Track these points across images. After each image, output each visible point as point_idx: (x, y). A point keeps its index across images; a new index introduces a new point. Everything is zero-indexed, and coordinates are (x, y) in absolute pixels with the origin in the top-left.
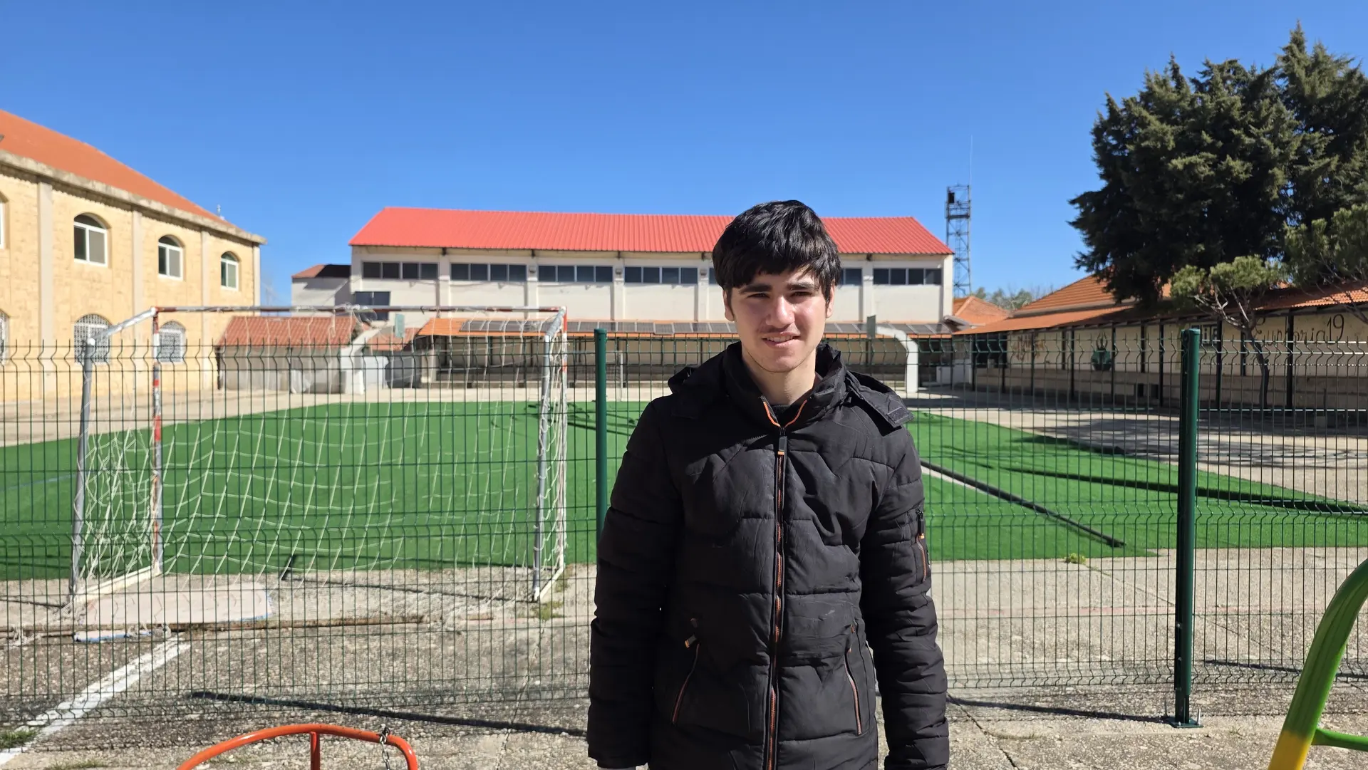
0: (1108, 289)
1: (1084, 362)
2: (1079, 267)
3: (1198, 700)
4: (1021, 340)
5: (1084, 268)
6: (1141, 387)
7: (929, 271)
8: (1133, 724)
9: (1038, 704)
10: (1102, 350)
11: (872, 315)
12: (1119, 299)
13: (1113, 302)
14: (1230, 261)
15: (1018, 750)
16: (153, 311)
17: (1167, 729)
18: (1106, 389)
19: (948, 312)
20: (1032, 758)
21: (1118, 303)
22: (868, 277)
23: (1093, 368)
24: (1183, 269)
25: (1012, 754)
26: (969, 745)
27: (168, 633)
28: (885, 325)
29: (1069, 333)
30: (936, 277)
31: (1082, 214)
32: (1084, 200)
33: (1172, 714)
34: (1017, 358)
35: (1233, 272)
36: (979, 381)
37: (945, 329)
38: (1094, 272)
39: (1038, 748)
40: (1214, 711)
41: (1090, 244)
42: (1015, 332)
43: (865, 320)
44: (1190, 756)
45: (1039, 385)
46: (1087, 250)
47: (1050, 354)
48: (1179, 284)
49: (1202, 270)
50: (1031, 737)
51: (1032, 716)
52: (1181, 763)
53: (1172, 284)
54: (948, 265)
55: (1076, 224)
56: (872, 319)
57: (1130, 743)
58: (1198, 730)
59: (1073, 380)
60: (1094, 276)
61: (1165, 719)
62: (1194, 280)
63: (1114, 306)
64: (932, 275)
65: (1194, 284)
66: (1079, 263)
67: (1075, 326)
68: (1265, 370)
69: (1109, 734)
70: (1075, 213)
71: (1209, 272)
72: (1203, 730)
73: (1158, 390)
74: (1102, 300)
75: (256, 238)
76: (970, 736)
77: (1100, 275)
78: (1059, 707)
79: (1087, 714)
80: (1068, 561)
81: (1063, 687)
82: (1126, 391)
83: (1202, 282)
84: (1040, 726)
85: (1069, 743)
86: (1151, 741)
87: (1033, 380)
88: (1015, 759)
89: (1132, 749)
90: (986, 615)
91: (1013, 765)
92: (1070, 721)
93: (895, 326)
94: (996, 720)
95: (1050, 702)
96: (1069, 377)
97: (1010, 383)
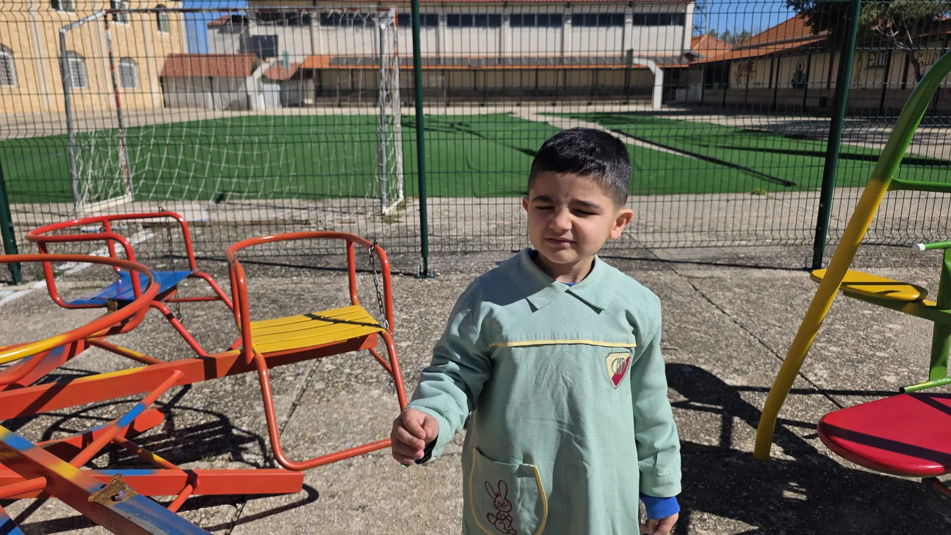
0: (808, 24)
1: (785, 81)
4: (740, 66)
5: (792, 7)
6: (824, 101)
7: (675, 15)
8: (781, 271)
9: (718, 262)
10: (799, 74)
11: (631, 49)
12: (816, 31)
13: (811, 35)
15: (701, 283)
16: (104, 12)
17: (804, 274)
18: (800, 102)
19: (687, 46)
20: (710, 287)
21: (815, 35)
22: (629, 20)
23: (791, 86)
24: (868, 5)
25: (696, 285)
26: (667, 281)
29: (776, 61)
30: (680, 19)
33: (810, 265)
34: (736, 82)
36: (708, 99)
37: (685, 60)
38: (799, 11)
39: (714, 282)
42: (737, 60)
43: (625, 54)
45: (751, 100)
47: (761, 77)
48: (863, 16)
49: (883, 5)
50: (711, 277)
51: (713, 268)
54: (690, 10)
56: (631, 52)
57: (778, 280)
59: (775, 96)
60: (799, 13)
61: (805, 269)
63: (812, 38)
64: (678, 18)
65: (875, 15)
67: (780, 55)
69: (765, 276)
71: (887, 5)
74: (803, 33)
76: (669, 276)
77: (804, 13)
78: (732, 264)
79: (751, 267)
80: (753, 193)
81: (737, 254)
82: (813, 102)
83: (882, 15)
84: (718, 272)
85: (735, 280)
86: (792, 279)
87: (746, 96)
88: (697, 287)
89: (778, 283)
90: (690, 221)
91: (696, 290)
92: (739, 270)
93: (648, 58)
94: (688, 270)
95: (727, 261)
96: (773, 94)
97: (729, 99)
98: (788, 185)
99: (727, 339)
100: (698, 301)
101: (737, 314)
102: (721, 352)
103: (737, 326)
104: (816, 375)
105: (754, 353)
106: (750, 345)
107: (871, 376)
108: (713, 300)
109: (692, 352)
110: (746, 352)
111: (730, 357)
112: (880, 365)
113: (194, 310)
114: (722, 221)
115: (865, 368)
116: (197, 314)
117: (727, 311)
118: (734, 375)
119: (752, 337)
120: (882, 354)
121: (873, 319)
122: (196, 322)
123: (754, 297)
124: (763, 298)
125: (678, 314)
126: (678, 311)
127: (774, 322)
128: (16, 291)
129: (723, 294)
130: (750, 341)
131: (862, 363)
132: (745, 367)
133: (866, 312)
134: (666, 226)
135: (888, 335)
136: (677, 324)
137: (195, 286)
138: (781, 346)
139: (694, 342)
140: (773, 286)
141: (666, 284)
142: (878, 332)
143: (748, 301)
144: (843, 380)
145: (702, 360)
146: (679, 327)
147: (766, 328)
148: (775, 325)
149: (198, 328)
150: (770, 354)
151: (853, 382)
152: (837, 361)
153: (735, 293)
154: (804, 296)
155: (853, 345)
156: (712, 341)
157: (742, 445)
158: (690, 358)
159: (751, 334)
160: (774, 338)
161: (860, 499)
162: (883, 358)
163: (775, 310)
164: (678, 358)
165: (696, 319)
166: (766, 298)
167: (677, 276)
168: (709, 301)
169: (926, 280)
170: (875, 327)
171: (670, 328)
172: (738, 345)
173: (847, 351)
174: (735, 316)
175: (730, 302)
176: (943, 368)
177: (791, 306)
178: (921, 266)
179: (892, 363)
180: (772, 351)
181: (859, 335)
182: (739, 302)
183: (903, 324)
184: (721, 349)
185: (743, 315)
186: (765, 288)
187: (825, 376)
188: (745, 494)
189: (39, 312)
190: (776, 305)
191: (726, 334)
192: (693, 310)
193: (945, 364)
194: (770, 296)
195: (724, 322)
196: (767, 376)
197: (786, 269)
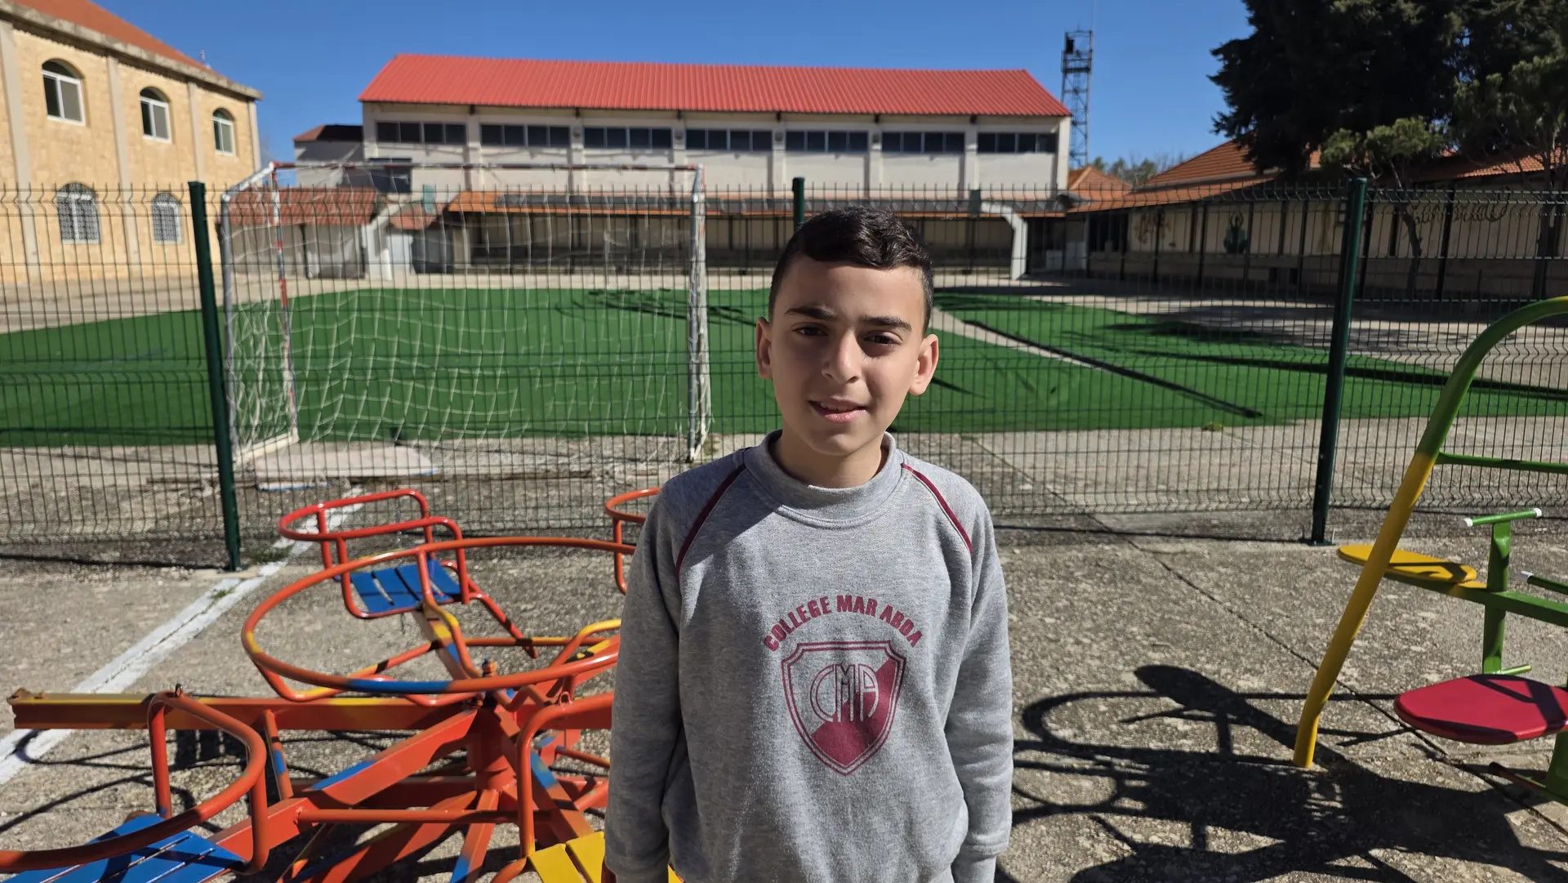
0: (1247, 158)
1: (1215, 243)
2: (1217, 132)
3: (1332, 528)
4: (1143, 218)
5: (1223, 133)
6: (1274, 272)
7: (1042, 136)
8: (1272, 544)
9: (1186, 532)
10: (1235, 231)
11: (976, 187)
12: (1260, 169)
13: (1252, 173)
14: (1390, 123)
15: (1172, 560)
17: (1304, 548)
18: (1238, 274)
19: (1062, 185)
20: (1186, 566)
21: (1260, 174)
22: (971, 144)
23: (1223, 249)
24: (1336, 134)
25: (1167, 563)
26: (1128, 558)
27: (347, 485)
28: (992, 201)
29: (1201, 210)
30: (1049, 144)
31: (1226, 67)
32: (1229, 50)
33: (1308, 536)
34: (1139, 241)
35: (1392, 138)
36: (1095, 267)
37: (1058, 205)
38: (1234, 137)
39: (1189, 560)
40: (1347, 535)
41: (1231, 104)
42: (1139, 209)
43: (967, 195)
44: (1323, 564)
45: (1163, 270)
46: (1228, 111)
47: (1177, 236)
48: (1330, 151)
49: (1357, 134)
50: (1184, 552)
51: (1182, 540)
52: (1316, 566)
53: (1322, 150)
54: (1065, 127)
55: (1218, 79)
56: (976, 194)
57: (1271, 556)
58: (1331, 547)
59: (1201, 265)
60: (1234, 142)
61: (1302, 541)
62: (1347, 146)
63: (1254, 178)
64: (1046, 142)
65: (1347, 150)
66: (1219, 127)
67: (1206, 203)
68: (1417, 250)
69: (1253, 550)
70: (1217, 65)
71: (1364, 136)
72: (1336, 548)
73: (1295, 274)
74: (1242, 172)
75: (251, 92)
76: (1128, 552)
77: (1240, 141)
78: (1205, 533)
79: (1229, 539)
80: (1205, 429)
81: (1209, 521)
82: (1259, 275)
83: (1356, 148)
84: (1191, 546)
85: (1215, 555)
86: (1289, 554)
87: (1156, 262)
88: (1170, 566)
89: (1273, 560)
90: (1132, 472)
91: (1169, 569)
92: (1215, 543)
93: (1003, 202)
94: (1149, 542)
95: (1198, 532)
96: (1197, 260)
97: (1130, 268)
98: (1251, 415)
99: (1226, 633)
100: (1175, 584)
101: (1230, 601)
102: (1224, 649)
103: (1235, 616)
104: (1344, 674)
105: (1264, 650)
106: (1256, 639)
107: (1409, 674)
108: (1195, 583)
109: (1187, 649)
110: (1254, 649)
111: (1236, 655)
112: (1417, 661)
113: (516, 602)
114: (1174, 470)
115: (1402, 666)
116: (523, 607)
117: (1216, 597)
118: (1247, 675)
119: (1256, 630)
120: (1418, 649)
121: (1399, 605)
122: (531, 618)
123: (1246, 578)
124: (1258, 581)
125: (1156, 601)
126: (1155, 598)
127: (1278, 610)
128: (243, 580)
129: (1206, 576)
130: (1255, 634)
131: (1396, 659)
132: (1257, 666)
133: (1391, 597)
134: (1101, 478)
135: (1422, 625)
136: (1159, 615)
137: (492, 570)
138: (1294, 641)
139: (1187, 637)
140: (1266, 564)
141: (1128, 563)
142: (1409, 622)
143: (1240, 585)
144: (1378, 679)
145: (1203, 659)
146: (1162, 618)
147: (1270, 618)
148: (1281, 615)
149: (538, 626)
150: (1283, 650)
151: (1390, 682)
152: (1366, 657)
153: (1221, 574)
154: (1309, 577)
155: (1382, 638)
156: (1209, 635)
157: (1277, 752)
158: (1187, 656)
159: (1255, 627)
160: (1284, 631)
161: (1418, 804)
162: (1420, 653)
163: (1276, 595)
164: (1174, 657)
165: (1180, 608)
166: (1261, 580)
167: (1137, 552)
168: (1190, 584)
169: (1459, 555)
170: (1404, 616)
171: (1152, 620)
172: (1243, 640)
173: (1376, 645)
174: (1228, 604)
175: (1217, 585)
176: (1497, 659)
177: (1295, 589)
178: (1449, 535)
179: (1432, 659)
180: (1286, 647)
181: (1386, 626)
182: (1228, 585)
183: (1438, 612)
184: (1222, 644)
185: (1237, 601)
186: (1257, 566)
187: (1356, 675)
188: (1293, 801)
189: (301, 608)
190: (1277, 589)
191: (1224, 626)
192: (1173, 597)
193: (1499, 655)
194: (1266, 577)
195: (1216, 611)
196: (1287, 677)
197: (1279, 541)
